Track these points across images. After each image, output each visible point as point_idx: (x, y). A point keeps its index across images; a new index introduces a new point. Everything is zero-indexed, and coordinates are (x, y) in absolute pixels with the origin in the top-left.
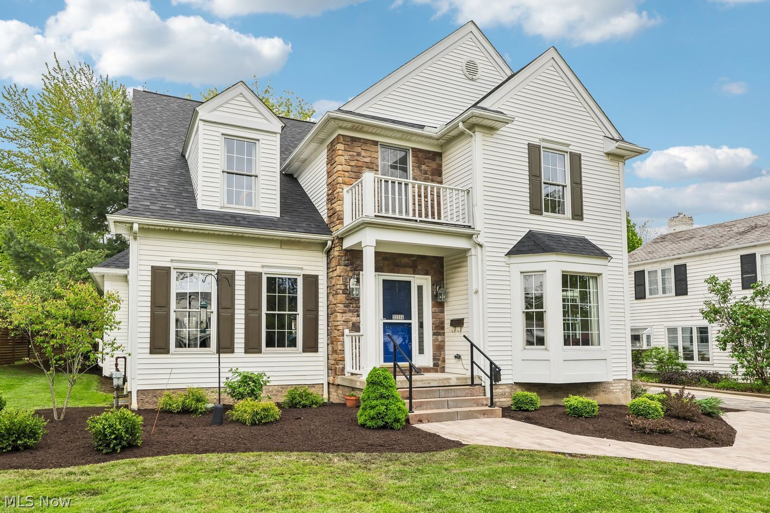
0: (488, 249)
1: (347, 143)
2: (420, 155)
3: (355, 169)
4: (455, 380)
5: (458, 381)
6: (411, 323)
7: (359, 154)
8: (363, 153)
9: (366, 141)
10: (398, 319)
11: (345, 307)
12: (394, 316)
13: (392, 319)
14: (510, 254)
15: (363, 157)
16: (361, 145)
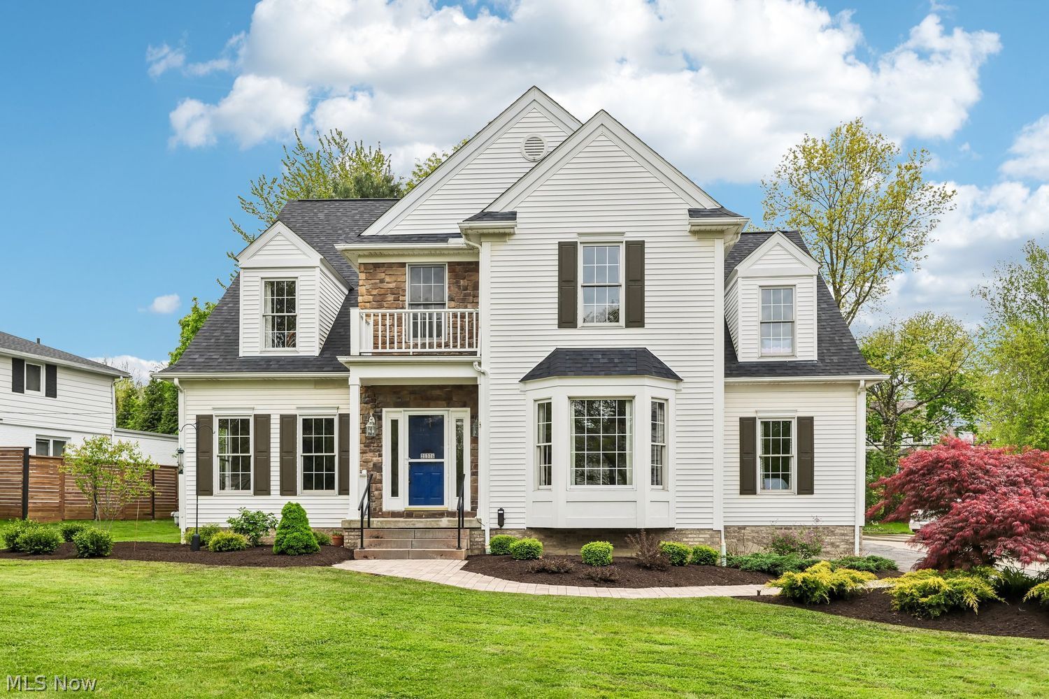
0: (492, 376)
1: (368, 271)
2: (458, 268)
3: (378, 298)
4: (447, 523)
5: (450, 524)
6: (443, 462)
7: (382, 281)
8: (387, 279)
9: (391, 265)
10: (427, 458)
11: (365, 447)
12: (423, 455)
13: (420, 458)
14: (525, 379)
15: (387, 283)
16: (386, 270)
